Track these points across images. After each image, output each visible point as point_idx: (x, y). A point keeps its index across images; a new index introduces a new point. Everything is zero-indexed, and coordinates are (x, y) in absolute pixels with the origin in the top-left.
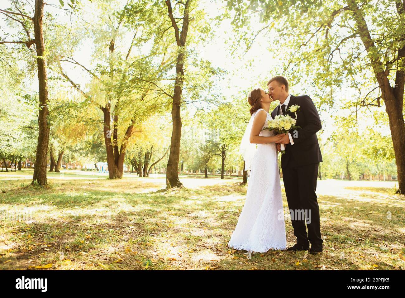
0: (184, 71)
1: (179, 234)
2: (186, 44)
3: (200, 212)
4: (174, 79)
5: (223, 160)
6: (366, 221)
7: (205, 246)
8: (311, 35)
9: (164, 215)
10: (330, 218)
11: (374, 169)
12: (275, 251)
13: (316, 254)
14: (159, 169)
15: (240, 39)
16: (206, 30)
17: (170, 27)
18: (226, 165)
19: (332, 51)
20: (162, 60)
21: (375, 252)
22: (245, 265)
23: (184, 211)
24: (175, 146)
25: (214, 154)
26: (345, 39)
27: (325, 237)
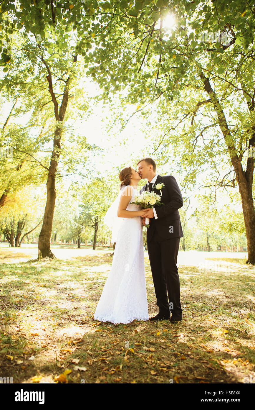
0: (61, 144)
1: (45, 307)
2: (64, 119)
3: (69, 283)
4: (50, 152)
5: (96, 231)
6: (220, 290)
7: (70, 319)
8: (179, 121)
9: (32, 287)
10: (190, 288)
11: (229, 241)
12: (138, 321)
13: (176, 323)
14: (31, 239)
15: (116, 119)
16: (85, 108)
17: (50, 101)
18: (98, 237)
19: (196, 136)
20: (40, 132)
21: (227, 318)
22: (108, 338)
23: (53, 282)
24: (48, 217)
25: (86, 226)
26: (208, 127)
27: (185, 306)
